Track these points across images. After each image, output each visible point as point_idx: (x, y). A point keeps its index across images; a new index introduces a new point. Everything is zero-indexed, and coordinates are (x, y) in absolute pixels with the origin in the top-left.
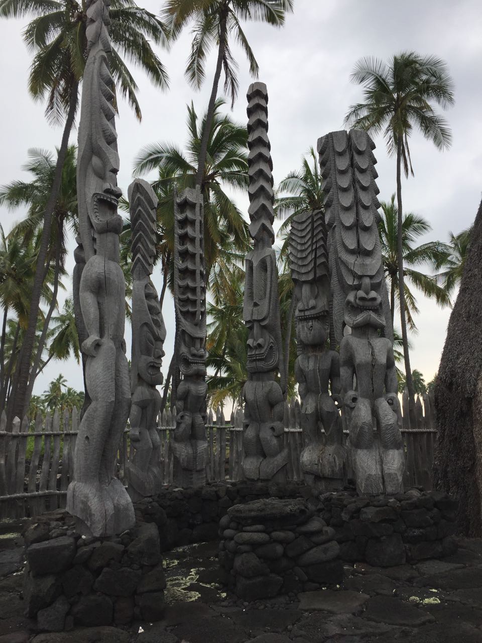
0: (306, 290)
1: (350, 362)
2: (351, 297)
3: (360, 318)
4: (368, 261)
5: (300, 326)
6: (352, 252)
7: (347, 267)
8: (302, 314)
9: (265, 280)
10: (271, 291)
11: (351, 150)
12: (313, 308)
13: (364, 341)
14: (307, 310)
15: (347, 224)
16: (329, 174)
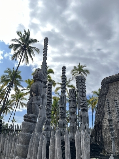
0: (72, 102)
4: (84, 98)
7: (81, 99)
11: (81, 79)
12: (73, 106)
15: (81, 91)
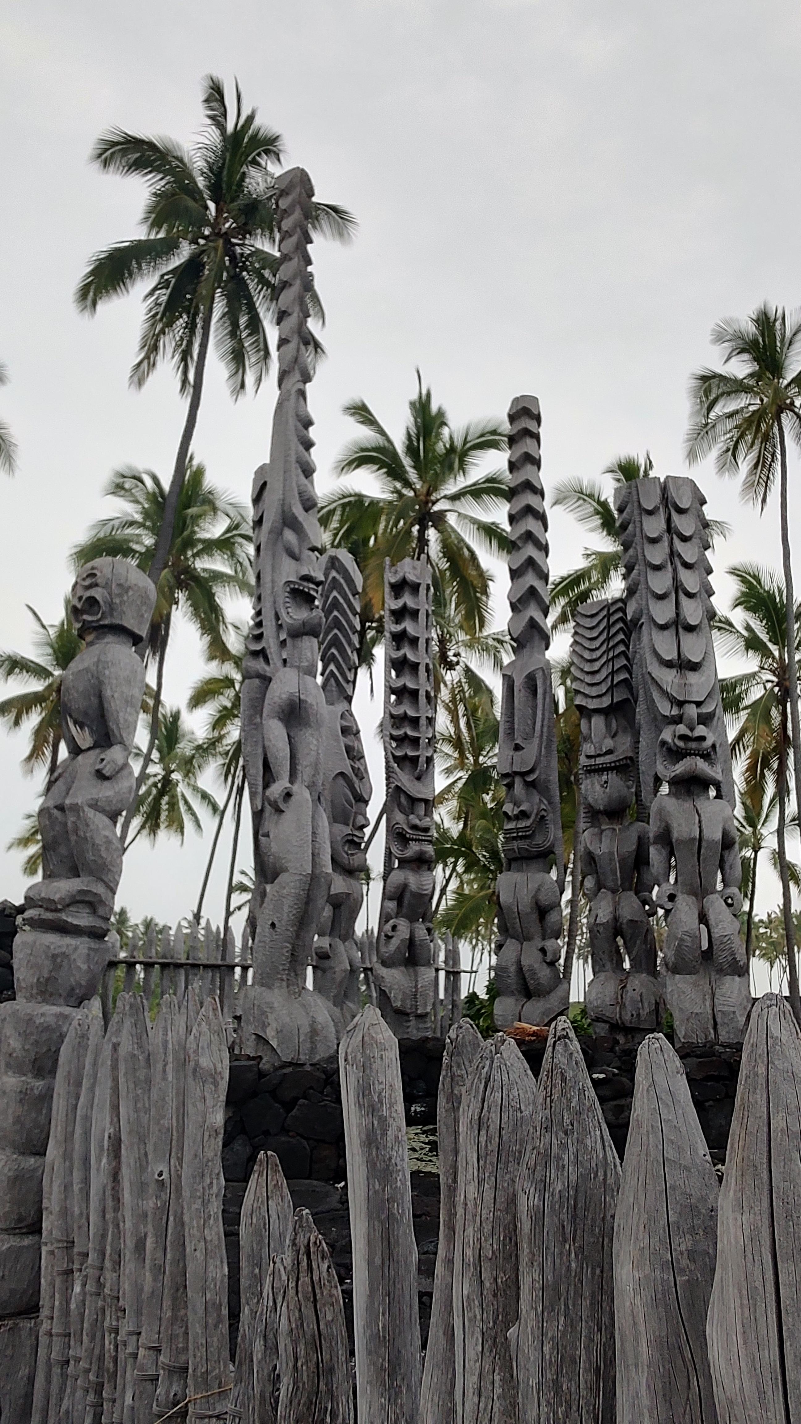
0: (598, 722)
1: (665, 838)
2: (667, 735)
3: (680, 768)
4: (693, 678)
5: (588, 781)
6: (669, 664)
7: (661, 688)
8: (592, 762)
9: (535, 708)
10: (542, 726)
11: (667, 506)
12: (610, 752)
13: (688, 805)
14: (599, 755)
15: (661, 622)
16: (632, 542)
